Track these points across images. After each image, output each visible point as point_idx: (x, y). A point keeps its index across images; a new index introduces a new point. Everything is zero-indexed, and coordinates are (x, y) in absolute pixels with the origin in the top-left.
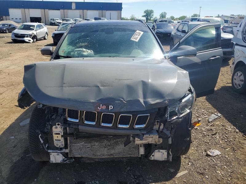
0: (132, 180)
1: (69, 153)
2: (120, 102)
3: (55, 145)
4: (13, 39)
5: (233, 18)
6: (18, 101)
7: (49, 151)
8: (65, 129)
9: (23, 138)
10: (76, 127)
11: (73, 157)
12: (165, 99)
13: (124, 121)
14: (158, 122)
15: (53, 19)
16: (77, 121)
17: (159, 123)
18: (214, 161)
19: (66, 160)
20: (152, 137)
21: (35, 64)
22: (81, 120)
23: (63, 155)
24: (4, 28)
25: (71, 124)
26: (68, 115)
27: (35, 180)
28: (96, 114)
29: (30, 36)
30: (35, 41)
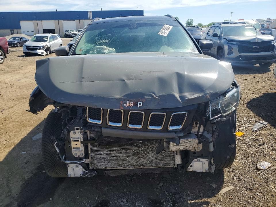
0: (166, 197)
1: (90, 164)
2: (150, 97)
3: (73, 154)
4: (25, 52)
5: (270, 22)
6: (30, 104)
7: (67, 162)
8: (85, 134)
9: (37, 153)
10: (99, 130)
11: (95, 169)
12: (206, 93)
13: (156, 121)
14: (196, 124)
15: (68, 31)
16: (100, 122)
17: (198, 125)
18: (265, 174)
19: (87, 173)
20: (191, 142)
21: (49, 59)
22: (105, 121)
23: (84, 167)
24: (15, 41)
25: (92, 126)
26: (89, 115)
27: (51, 199)
28: (122, 113)
29: (43, 48)
30: (48, 54)
